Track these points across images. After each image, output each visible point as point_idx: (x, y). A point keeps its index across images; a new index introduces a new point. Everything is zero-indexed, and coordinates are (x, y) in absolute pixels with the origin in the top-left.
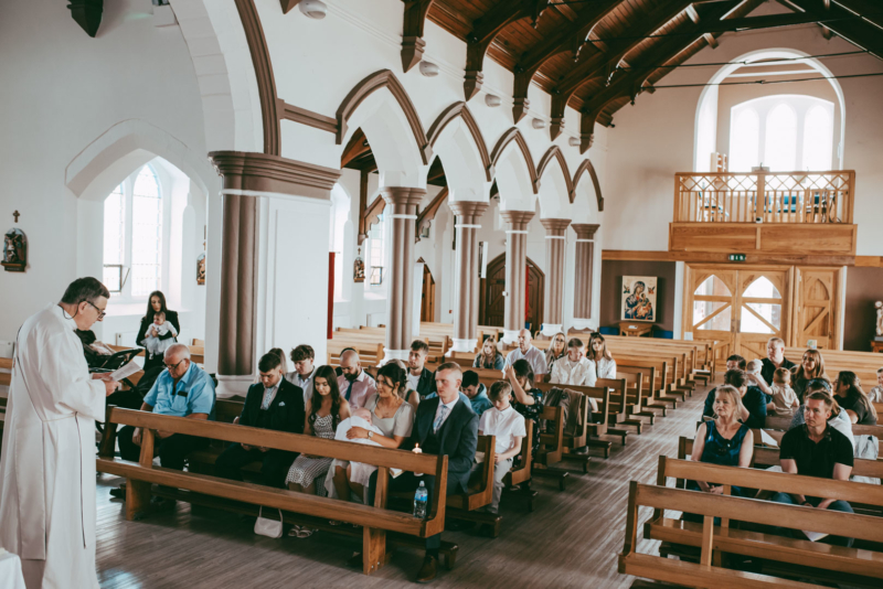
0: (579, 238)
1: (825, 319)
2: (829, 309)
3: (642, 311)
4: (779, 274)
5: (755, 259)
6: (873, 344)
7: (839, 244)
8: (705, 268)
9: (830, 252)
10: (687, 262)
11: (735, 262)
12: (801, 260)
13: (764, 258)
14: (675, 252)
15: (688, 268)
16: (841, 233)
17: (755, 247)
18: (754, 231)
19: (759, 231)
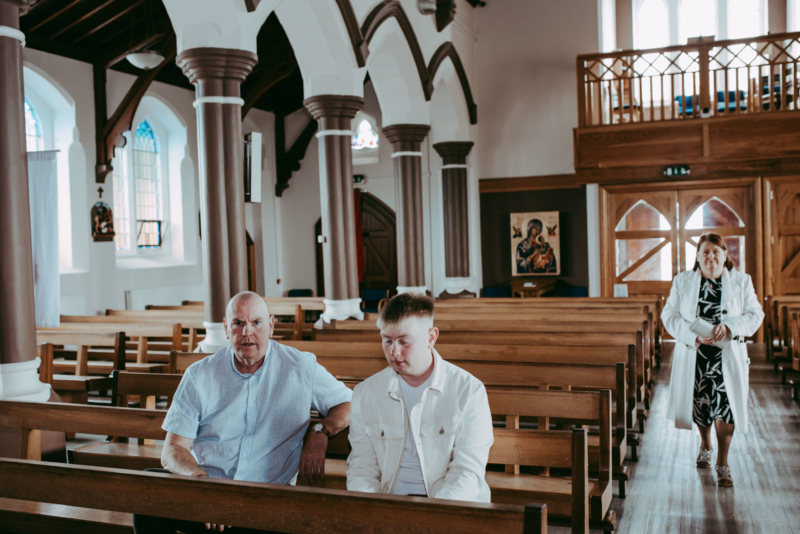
0: (445, 163)
3: (541, 261)
4: (739, 191)
5: (703, 170)
8: (629, 191)
10: (602, 185)
11: (673, 178)
13: (716, 168)
14: (587, 169)
15: (604, 192)
17: (702, 154)
18: (699, 130)
19: (706, 129)
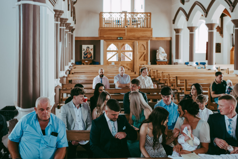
1: (145, 56)
2: (145, 53)
3: (89, 56)
4: (131, 43)
5: (125, 38)
6: (157, 62)
7: (148, 34)
8: (110, 42)
9: (146, 36)
10: (105, 40)
11: (119, 40)
12: (138, 39)
13: (128, 38)
14: (101, 37)
15: (105, 42)
16: (148, 31)
17: (125, 35)
18: (125, 30)
19: (126, 30)
